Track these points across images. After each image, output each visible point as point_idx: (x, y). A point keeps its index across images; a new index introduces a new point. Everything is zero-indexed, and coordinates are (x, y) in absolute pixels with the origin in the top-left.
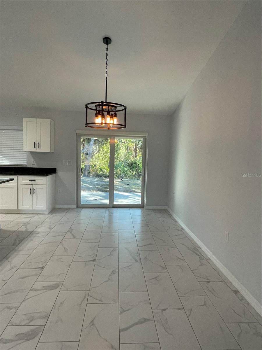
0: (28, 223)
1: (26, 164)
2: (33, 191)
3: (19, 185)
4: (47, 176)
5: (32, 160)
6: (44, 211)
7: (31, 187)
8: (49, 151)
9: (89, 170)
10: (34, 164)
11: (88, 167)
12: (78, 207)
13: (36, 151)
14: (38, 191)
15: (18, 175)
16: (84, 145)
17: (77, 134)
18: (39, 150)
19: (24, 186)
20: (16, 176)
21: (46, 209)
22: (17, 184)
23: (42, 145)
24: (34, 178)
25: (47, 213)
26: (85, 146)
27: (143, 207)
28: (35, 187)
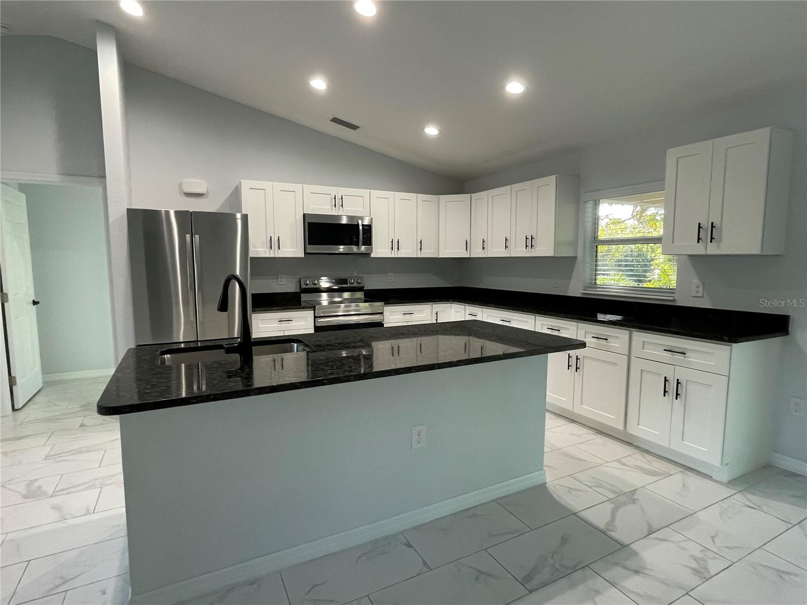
0: (631, 496)
2: (673, 389)
3: (633, 358)
4: (734, 345)
5: (696, 281)
7: (668, 372)
10: (700, 294)
13: (703, 252)
14: (692, 392)
15: (633, 327)
19: (647, 366)
20: (628, 332)
22: (629, 356)
24: (681, 346)
25: (725, 478)
28: (682, 374)
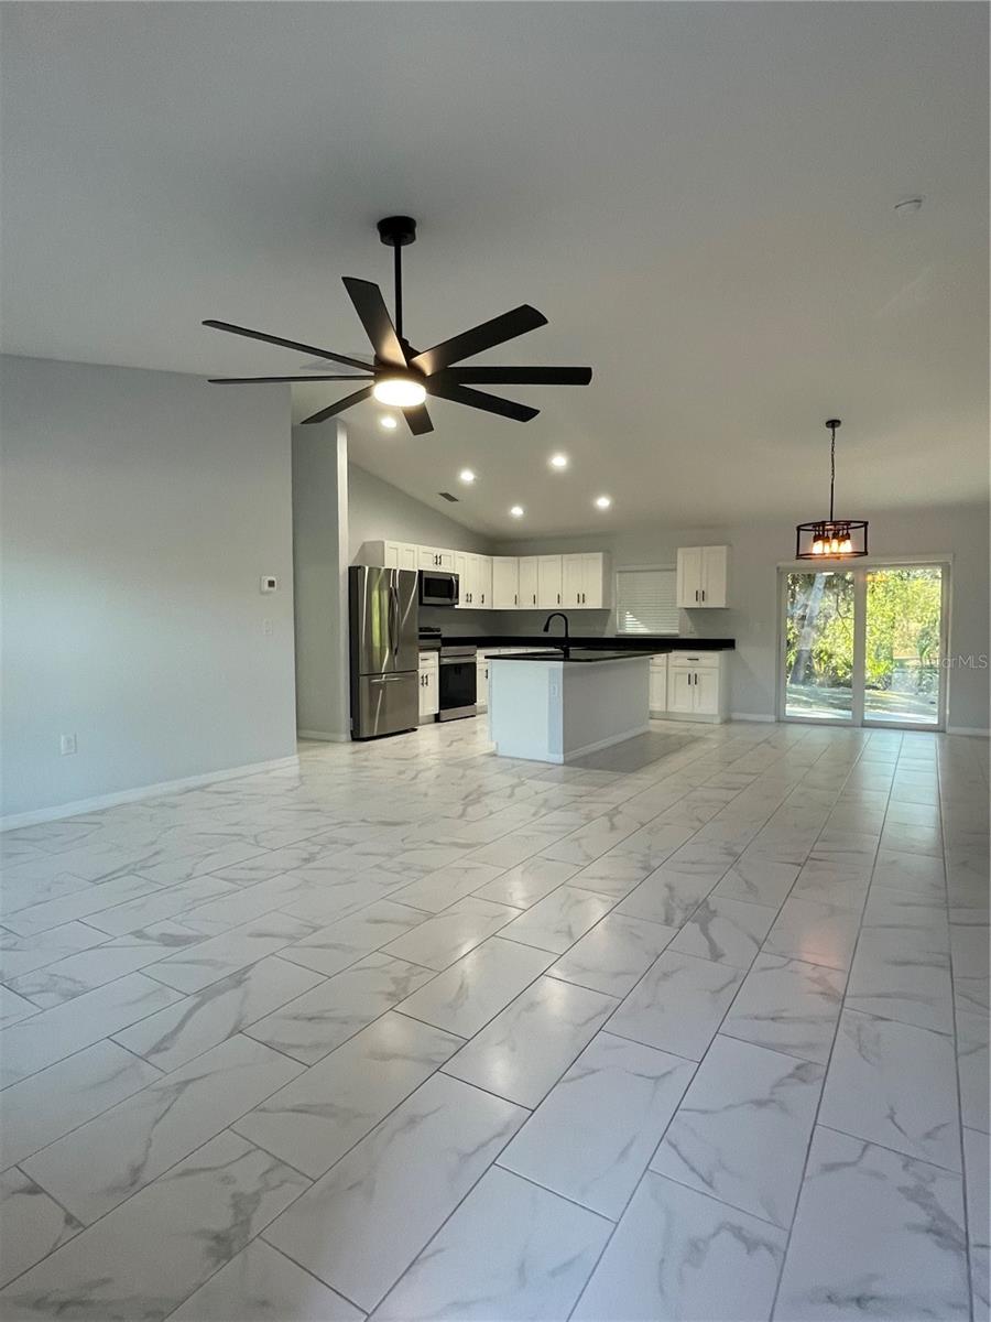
1: (677, 632)
2: (693, 680)
5: (690, 624)
6: (713, 715)
7: (690, 671)
8: (723, 606)
9: (809, 668)
10: (693, 631)
11: (805, 655)
12: (779, 721)
13: (698, 606)
14: (703, 680)
16: (793, 596)
17: (778, 568)
18: (704, 605)
19: (678, 671)
21: (716, 713)
22: (667, 666)
23: (709, 594)
24: (696, 655)
25: (718, 723)
26: (798, 597)
27: (944, 731)
28: (697, 671)
